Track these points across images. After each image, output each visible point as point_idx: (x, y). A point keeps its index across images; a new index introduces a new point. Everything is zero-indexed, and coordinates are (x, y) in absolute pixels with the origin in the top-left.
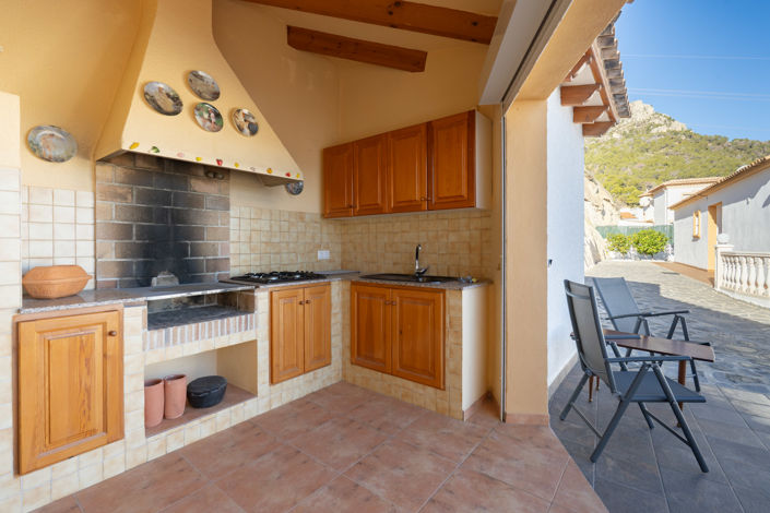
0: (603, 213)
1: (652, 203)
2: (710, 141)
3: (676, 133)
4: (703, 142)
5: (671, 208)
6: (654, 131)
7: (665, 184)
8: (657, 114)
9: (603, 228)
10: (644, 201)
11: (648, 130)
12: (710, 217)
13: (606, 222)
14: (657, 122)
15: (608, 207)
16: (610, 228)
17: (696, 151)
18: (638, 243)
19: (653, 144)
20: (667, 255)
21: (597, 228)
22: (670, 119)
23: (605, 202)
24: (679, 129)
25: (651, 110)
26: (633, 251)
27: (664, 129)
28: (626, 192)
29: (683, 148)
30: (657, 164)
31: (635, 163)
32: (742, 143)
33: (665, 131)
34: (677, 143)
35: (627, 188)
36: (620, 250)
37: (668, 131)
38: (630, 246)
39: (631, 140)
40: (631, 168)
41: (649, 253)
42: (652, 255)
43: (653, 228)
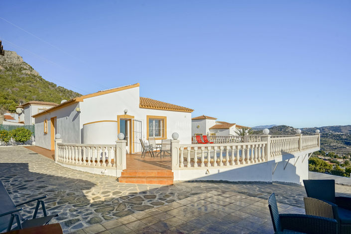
1: (23, 112)
2: (50, 84)
3: (34, 76)
4: (47, 84)
5: (33, 117)
6: (24, 72)
7: (30, 102)
8: (25, 63)
10: (19, 110)
11: (20, 70)
12: (51, 123)
14: (25, 67)
17: (44, 88)
18: (15, 136)
19: (23, 78)
20: (32, 142)
22: (31, 67)
24: (36, 74)
26: (12, 140)
28: (8, 103)
29: (38, 85)
30: (25, 90)
31: (14, 87)
32: (62, 89)
33: (29, 73)
34: (35, 82)
35: (8, 101)
36: (4, 140)
37: (31, 74)
38: (10, 137)
39: (10, 73)
40: (11, 89)
41: (22, 141)
42: (23, 142)
43: (24, 126)
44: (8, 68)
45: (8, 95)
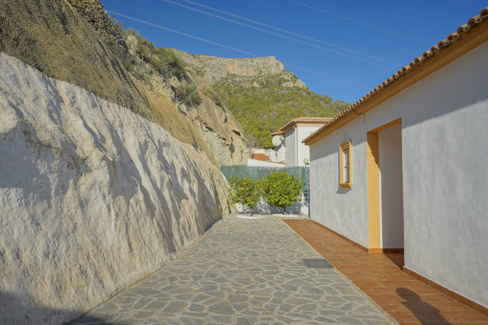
0: (232, 149)
1: (283, 143)
2: (322, 99)
3: (299, 89)
4: (317, 99)
5: (303, 142)
6: (284, 85)
7: (295, 120)
8: (286, 70)
9: (229, 168)
10: (276, 140)
11: (280, 83)
12: (369, 151)
13: (235, 161)
14: (286, 77)
15: (238, 142)
16: (237, 168)
17: (313, 106)
18: (267, 192)
19: (283, 95)
20: (300, 206)
21: (223, 168)
22: (294, 76)
23: (234, 135)
24: (301, 86)
25: (282, 66)
26: (262, 202)
27: (291, 84)
28: (262, 137)
29: (304, 103)
30: (286, 114)
31: (270, 111)
32: (341, 104)
33: (291, 86)
34: (300, 98)
35: (264, 132)
36: (246, 202)
37: (294, 87)
38: (258, 195)
39: (267, 90)
40: (267, 115)
41: (281, 206)
42: (284, 209)
43: (284, 170)
44: (265, 83)
45: (263, 124)
